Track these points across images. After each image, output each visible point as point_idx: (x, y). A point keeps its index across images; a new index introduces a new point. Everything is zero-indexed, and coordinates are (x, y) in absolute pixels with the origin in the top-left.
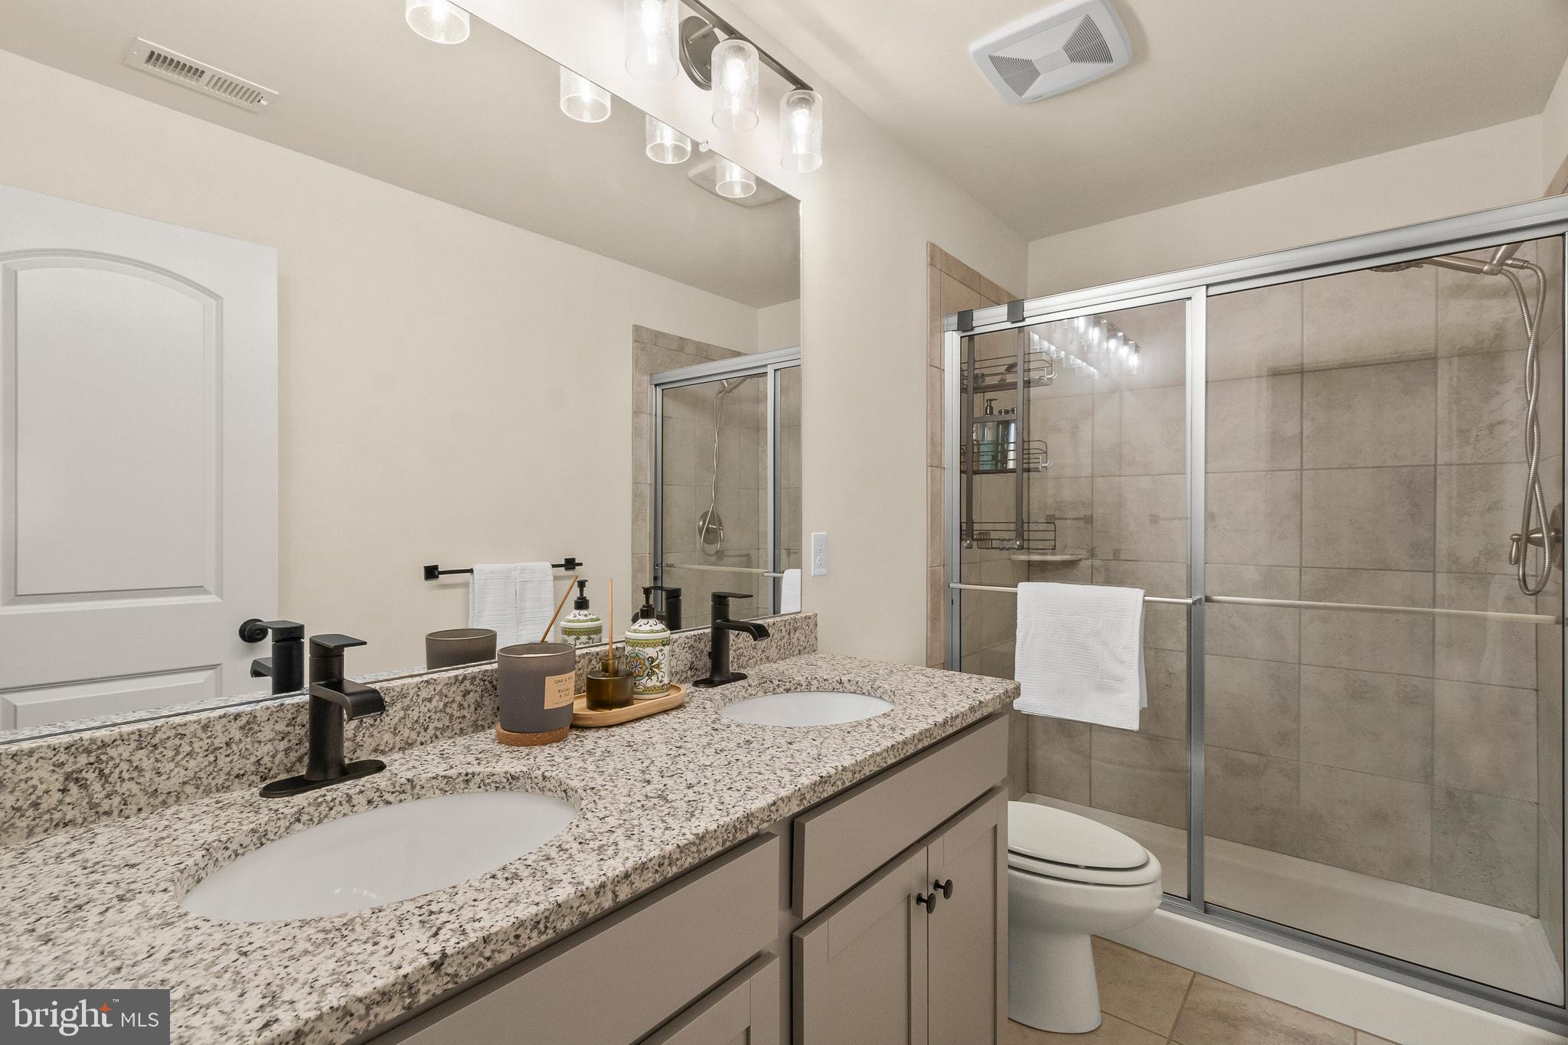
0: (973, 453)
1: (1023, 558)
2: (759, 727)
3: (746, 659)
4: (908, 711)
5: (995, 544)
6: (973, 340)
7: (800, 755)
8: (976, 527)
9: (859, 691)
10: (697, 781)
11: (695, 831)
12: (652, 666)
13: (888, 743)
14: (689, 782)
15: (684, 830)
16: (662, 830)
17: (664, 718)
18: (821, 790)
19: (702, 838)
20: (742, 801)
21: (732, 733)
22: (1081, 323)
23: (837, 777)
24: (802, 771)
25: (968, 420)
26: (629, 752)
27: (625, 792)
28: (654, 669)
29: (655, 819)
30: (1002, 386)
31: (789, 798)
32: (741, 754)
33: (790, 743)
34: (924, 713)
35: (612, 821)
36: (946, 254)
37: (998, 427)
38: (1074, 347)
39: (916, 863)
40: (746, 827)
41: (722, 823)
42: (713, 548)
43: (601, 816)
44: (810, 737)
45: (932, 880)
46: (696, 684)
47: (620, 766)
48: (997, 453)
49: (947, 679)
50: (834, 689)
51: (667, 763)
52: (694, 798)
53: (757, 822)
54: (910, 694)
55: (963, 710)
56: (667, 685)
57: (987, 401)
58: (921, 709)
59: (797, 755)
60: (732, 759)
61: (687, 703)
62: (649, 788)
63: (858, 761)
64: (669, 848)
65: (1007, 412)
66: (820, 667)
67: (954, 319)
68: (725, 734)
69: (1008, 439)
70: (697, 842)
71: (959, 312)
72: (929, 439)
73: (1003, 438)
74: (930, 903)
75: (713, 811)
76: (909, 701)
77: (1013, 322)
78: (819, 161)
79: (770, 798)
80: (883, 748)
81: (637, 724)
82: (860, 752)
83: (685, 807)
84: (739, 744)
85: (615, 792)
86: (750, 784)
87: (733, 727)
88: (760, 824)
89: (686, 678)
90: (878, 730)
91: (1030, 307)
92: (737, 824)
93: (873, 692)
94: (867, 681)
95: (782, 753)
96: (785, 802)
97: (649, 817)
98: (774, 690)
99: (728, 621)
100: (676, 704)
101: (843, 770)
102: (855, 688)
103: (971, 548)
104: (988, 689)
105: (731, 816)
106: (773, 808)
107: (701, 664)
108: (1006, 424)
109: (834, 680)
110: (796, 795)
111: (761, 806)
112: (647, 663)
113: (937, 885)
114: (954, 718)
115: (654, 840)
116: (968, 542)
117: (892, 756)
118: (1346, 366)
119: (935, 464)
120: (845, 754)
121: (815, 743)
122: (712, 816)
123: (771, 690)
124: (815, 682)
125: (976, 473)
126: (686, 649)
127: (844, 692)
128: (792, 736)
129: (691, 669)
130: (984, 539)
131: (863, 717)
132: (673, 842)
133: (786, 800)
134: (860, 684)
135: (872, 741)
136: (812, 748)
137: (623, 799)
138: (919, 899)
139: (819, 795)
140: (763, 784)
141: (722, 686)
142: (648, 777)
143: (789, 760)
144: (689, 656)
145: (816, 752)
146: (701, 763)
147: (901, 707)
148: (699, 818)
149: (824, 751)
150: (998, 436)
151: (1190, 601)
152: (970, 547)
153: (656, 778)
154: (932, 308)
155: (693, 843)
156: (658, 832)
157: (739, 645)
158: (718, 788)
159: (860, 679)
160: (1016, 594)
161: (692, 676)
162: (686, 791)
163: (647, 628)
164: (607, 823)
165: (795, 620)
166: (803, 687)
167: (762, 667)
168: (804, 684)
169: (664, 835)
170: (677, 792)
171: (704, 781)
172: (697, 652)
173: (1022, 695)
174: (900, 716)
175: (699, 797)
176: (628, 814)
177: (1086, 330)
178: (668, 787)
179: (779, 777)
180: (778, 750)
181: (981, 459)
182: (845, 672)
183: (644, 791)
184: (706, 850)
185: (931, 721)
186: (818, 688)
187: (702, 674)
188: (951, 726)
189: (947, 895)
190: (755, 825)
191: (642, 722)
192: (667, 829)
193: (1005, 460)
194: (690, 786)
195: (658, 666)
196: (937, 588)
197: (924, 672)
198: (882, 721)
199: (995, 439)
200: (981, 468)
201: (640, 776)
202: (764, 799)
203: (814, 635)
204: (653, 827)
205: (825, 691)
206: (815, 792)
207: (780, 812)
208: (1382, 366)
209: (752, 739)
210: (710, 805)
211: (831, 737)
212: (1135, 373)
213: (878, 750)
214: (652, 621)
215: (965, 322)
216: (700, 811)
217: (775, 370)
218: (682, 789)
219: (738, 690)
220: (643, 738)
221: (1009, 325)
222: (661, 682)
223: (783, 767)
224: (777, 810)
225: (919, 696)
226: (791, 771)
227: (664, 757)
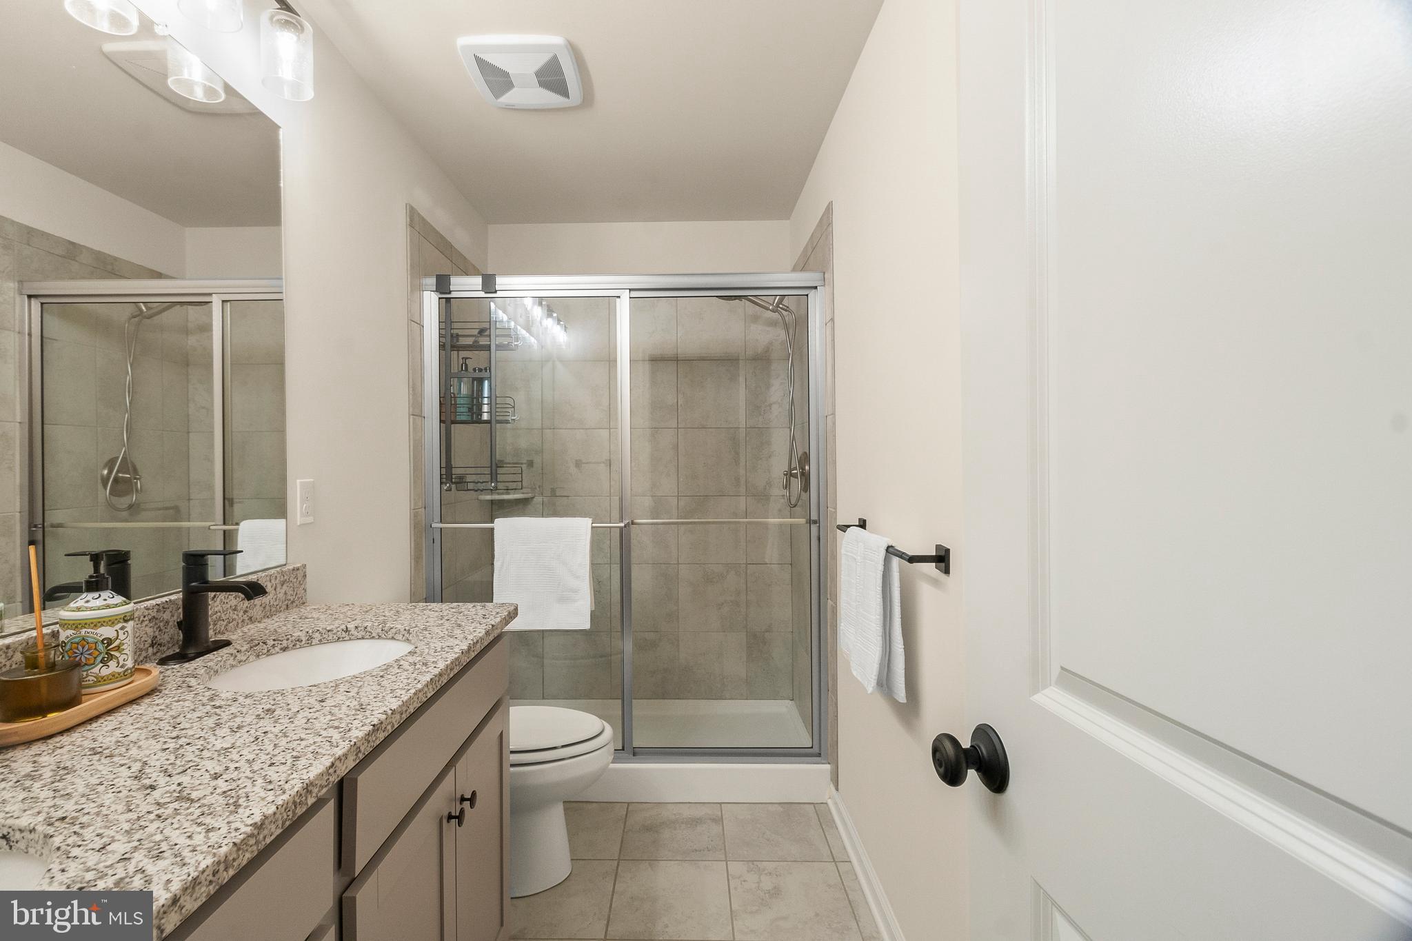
0: (451, 404)
1: (489, 497)
2: (275, 693)
3: (225, 623)
4: (432, 645)
5: (471, 486)
6: (450, 302)
7: (340, 710)
8: (454, 471)
9: (368, 635)
10: (222, 768)
11: (250, 821)
12: (109, 649)
13: (428, 678)
14: (212, 772)
15: (233, 826)
16: (203, 834)
17: (134, 709)
18: (374, 739)
19: (259, 827)
20: (295, 774)
21: (244, 706)
22: (528, 302)
23: (388, 721)
24: (350, 725)
25: (447, 376)
26: (99, 760)
27: (121, 808)
28: (112, 653)
29: (186, 824)
30: (475, 347)
31: (345, 755)
32: (267, 724)
33: (322, 701)
34: (448, 644)
35: (119, 848)
36: (423, 219)
37: (473, 383)
38: (521, 320)
39: (447, 785)
40: (306, 799)
41: (281, 803)
42: (124, 501)
43: (97, 846)
44: (342, 690)
45: (458, 796)
46: (163, 662)
47: (94, 780)
48: (473, 406)
49: (454, 610)
50: (339, 638)
51: (168, 760)
52: (230, 787)
53: (315, 790)
54: (426, 630)
55: (481, 635)
56: (131, 669)
57: (463, 359)
58: (443, 641)
59: (335, 710)
60: (258, 733)
61: (161, 685)
62: (156, 794)
63: (404, 701)
64: (224, 850)
65: (480, 370)
66: (318, 619)
67: (432, 281)
68: (233, 709)
69: (482, 394)
70: (256, 832)
71: (437, 275)
72: (411, 389)
73: (477, 394)
74: (460, 818)
75: (263, 794)
76: (428, 636)
77: (486, 293)
78: (309, 94)
79: (327, 761)
80: (424, 683)
81: (94, 725)
82: (403, 692)
83: (221, 800)
84: (259, 715)
85: (105, 813)
86: (295, 754)
87: (241, 699)
88: (319, 791)
89: (146, 657)
90: (411, 669)
91: (501, 282)
92: (296, 798)
93: (385, 634)
94: (376, 624)
95: (318, 713)
96: (342, 761)
97: (175, 826)
98: (268, 651)
99: (207, 582)
100: (148, 690)
101: (392, 714)
102: (363, 634)
103: (451, 490)
104: (494, 613)
105: (288, 792)
106: (331, 771)
107: (167, 637)
108: (480, 381)
109: (339, 629)
110: (352, 750)
111: (320, 771)
112: (100, 647)
113: (463, 799)
114: (475, 644)
115: (198, 848)
116: (448, 485)
117: (431, 690)
118: (702, 359)
119: (417, 413)
120: (388, 698)
121: (351, 694)
122: (263, 799)
123: (265, 651)
124: (317, 635)
125: (453, 422)
126: (147, 622)
127: (350, 639)
128: (320, 693)
129: (152, 645)
130: (460, 482)
131: (390, 659)
132: (226, 841)
133: (343, 758)
134: (369, 629)
135: (410, 680)
136: (350, 700)
137: (123, 818)
138: (450, 817)
139: (372, 744)
140: (311, 749)
141: (202, 658)
142: (148, 782)
143: (329, 717)
144: (149, 631)
145: (356, 703)
146: (218, 747)
147: (424, 643)
148: (248, 806)
149: (364, 700)
150: (473, 391)
151: (622, 525)
152: (449, 490)
153: (162, 780)
154: (412, 266)
155: (251, 836)
156: (199, 839)
157: (216, 609)
158: (256, 768)
159: (369, 624)
160: (492, 529)
161: (154, 654)
162: (213, 783)
163: (99, 603)
164: (113, 852)
165: (283, 574)
166: (303, 642)
167: (245, 629)
168: (304, 639)
169: (209, 839)
170: (201, 787)
171: (232, 766)
172: (161, 624)
173: (519, 613)
174: (427, 651)
175: (234, 785)
176: (141, 831)
177: (532, 307)
178: (184, 785)
179: (326, 737)
180: (311, 711)
181: (458, 410)
182: (349, 620)
183: (150, 799)
184: (265, 838)
185: (457, 650)
186: (320, 641)
187: (168, 649)
188: (474, 651)
189: (472, 806)
190: (314, 795)
191: (101, 720)
192: (208, 831)
193: (480, 413)
194: (216, 777)
195: (118, 648)
196: (420, 529)
197: (429, 607)
198: (411, 659)
199: (470, 393)
200: (458, 418)
201: (135, 785)
202: (320, 764)
203: (303, 586)
204: (188, 834)
205: (329, 642)
206: (369, 742)
207: (338, 772)
208: (719, 362)
209: (273, 707)
210: (255, 789)
211: (366, 685)
212: (564, 347)
213: (419, 686)
214: (106, 594)
215: (442, 285)
216: (245, 799)
217: (223, 301)
218: (206, 781)
219: (224, 659)
220: (114, 739)
221: (482, 294)
222: (122, 667)
223: (325, 727)
224: (335, 772)
225: (436, 630)
226: (337, 728)
227: (160, 754)
